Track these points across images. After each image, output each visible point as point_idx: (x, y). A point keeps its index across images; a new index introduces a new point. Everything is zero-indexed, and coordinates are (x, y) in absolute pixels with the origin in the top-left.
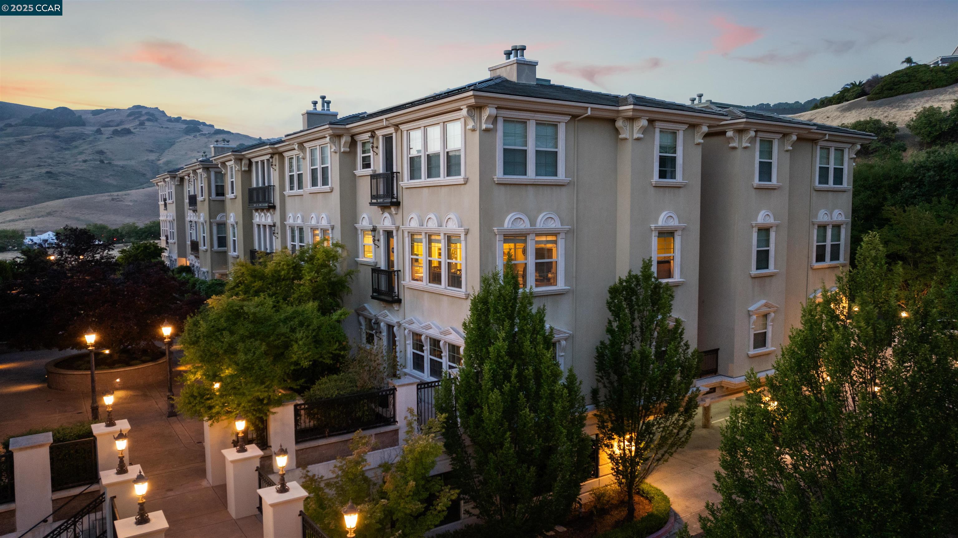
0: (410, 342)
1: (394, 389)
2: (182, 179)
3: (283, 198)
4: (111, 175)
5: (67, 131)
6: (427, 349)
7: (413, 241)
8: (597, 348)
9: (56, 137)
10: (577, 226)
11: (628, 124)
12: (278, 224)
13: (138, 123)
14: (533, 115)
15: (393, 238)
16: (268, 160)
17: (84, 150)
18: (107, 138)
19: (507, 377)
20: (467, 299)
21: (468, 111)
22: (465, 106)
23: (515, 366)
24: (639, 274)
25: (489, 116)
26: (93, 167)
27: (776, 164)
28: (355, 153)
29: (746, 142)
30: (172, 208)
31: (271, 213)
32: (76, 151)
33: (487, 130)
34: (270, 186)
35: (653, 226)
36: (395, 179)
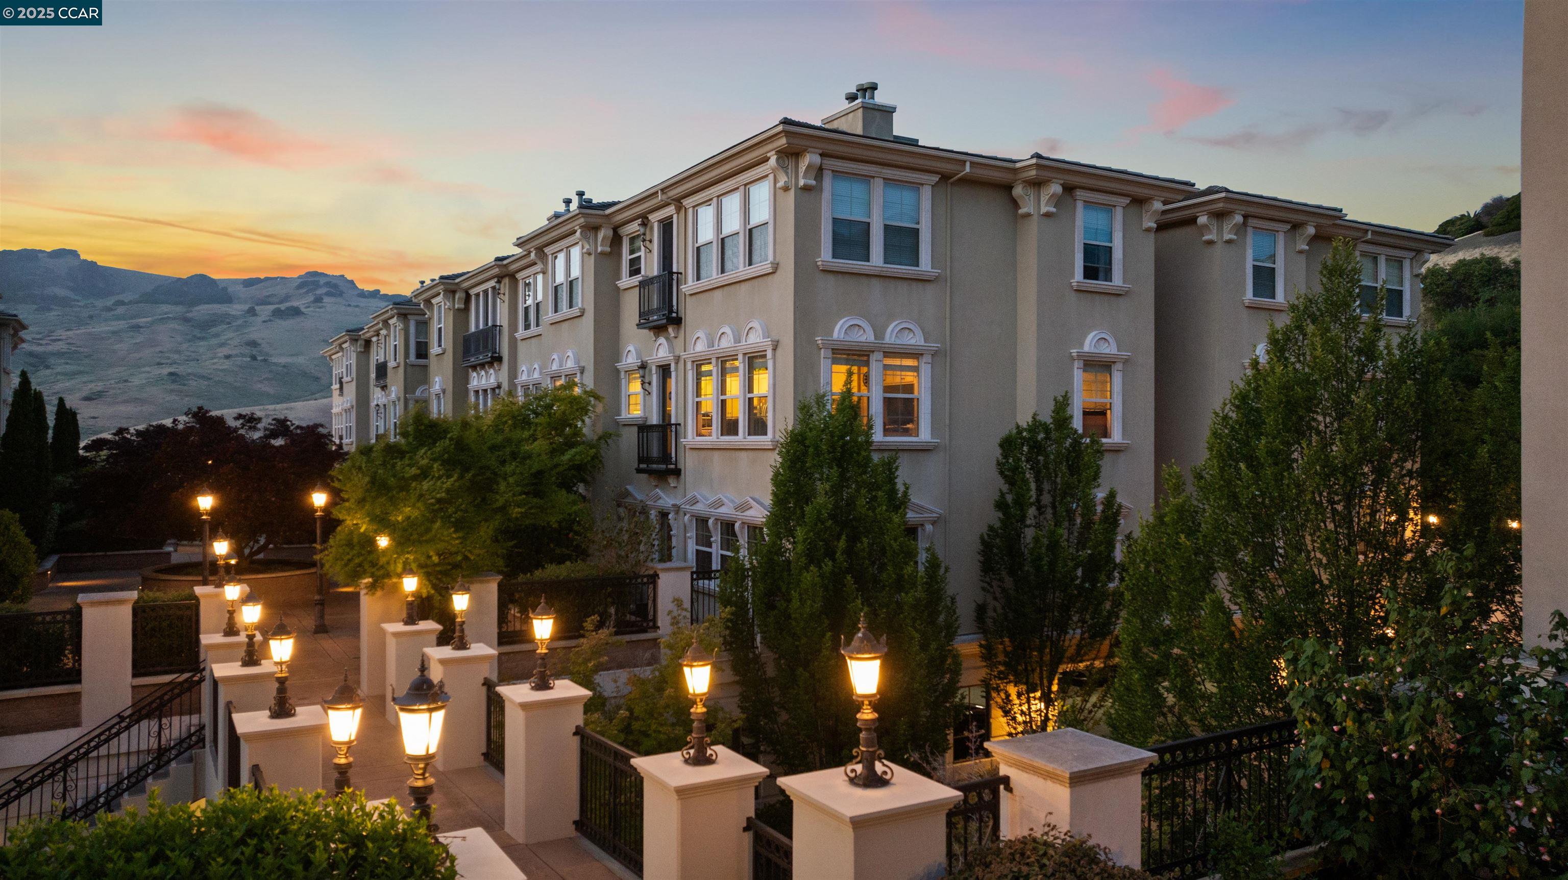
0: (692, 534)
1: (654, 578)
2: (368, 343)
3: (513, 343)
4: (267, 379)
5: (203, 310)
6: (716, 541)
7: (699, 375)
8: (982, 538)
9: (186, 320)
10: (951, 345)
11: (1031, 191)
12: (505, 386)
13: (312, 299)
14: (879, 170)
15: (670, 377)
16: (494, 288)
17: (228, 339)
18: (264, 322)
19: (831, 554)
20: (773, 449)
21: (777, 160)
22: (773, 152)
23: (844, 537)
24: (1049, 421)
25: (809, 167)
26: (241, 367)
27: (1282, 271)
28: (620, 255)
29: (1230, 233)
30: (351, 390)
31: (494, 370)
32: (214, 341)
33: (806, 189)
34: (495, 326)
35: (1074, 352)
36: (675, 283)
